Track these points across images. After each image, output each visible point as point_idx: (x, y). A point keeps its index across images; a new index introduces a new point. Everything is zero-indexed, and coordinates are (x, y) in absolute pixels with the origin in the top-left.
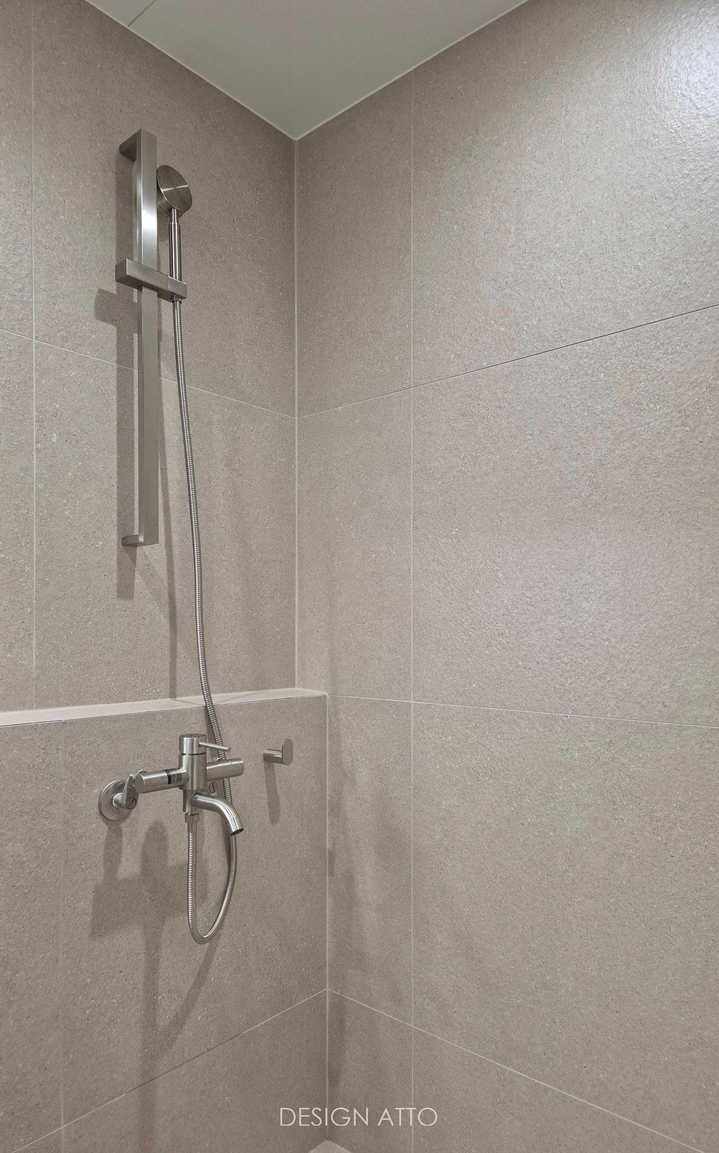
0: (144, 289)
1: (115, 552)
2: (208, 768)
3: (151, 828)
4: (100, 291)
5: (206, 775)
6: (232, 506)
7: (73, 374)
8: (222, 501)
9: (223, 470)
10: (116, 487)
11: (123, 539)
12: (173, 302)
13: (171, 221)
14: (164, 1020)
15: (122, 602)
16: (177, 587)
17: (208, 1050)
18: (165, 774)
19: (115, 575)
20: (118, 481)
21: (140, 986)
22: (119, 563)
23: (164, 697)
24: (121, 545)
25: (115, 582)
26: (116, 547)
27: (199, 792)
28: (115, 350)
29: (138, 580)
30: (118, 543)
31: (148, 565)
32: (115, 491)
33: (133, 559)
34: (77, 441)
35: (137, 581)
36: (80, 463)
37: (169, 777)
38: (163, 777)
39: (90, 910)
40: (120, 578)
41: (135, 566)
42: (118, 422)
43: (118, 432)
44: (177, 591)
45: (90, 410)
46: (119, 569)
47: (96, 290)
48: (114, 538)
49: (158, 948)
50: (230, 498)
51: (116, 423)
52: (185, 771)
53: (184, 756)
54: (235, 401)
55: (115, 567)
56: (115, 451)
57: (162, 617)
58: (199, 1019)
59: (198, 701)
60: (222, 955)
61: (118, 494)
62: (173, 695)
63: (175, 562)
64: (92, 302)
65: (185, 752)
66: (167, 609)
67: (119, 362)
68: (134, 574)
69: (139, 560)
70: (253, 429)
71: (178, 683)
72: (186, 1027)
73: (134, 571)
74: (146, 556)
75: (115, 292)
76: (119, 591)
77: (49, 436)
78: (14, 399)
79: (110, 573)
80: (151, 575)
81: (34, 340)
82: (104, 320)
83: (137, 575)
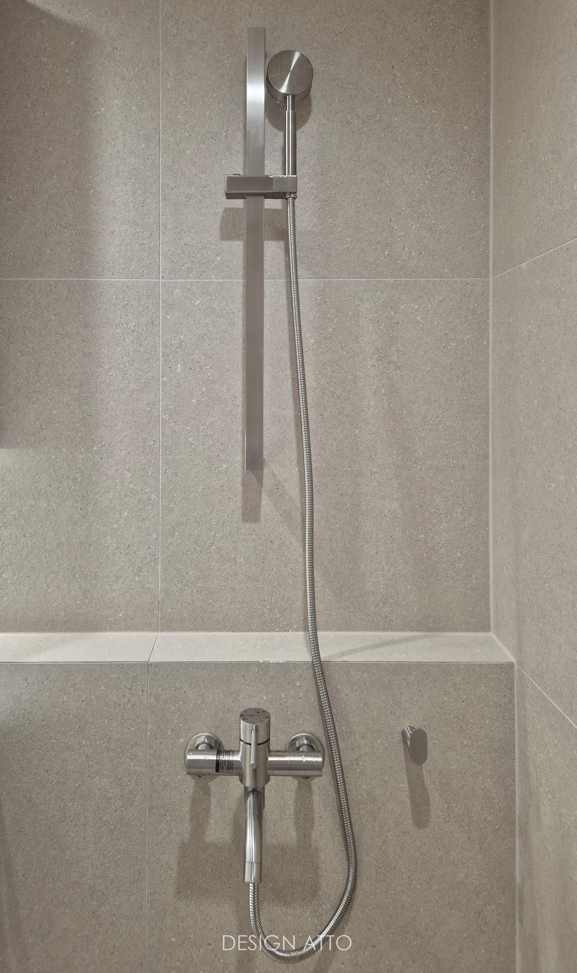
1: (240, 474)
4: (226, 210)
6: (387, 407)
7: (198, 302)
15: (248, 525)
19: (239, 498)
22: (244, 484)
25: (240, 505)
26: (241, 469)
28: (242, 265)
29: (265, 501)
31: (276, 485)
32: (240, 410)
33: (260, 480)
34: (201, 367)
35: (263, 502)
36: (204, 389)
40: (245, 500)
41: (262, 486)
42: (244, 339)
45: (214, 334)
46: (245, 491)
47: (221, 209)
48: (239, 459)
51: (242, 341)
54: (392, 280)
55: (240, 490)
56: (241, 370)
57: (293, 540)
64: (217, 224)
67: (246, 277)
68: (261, 496)
69: (267, 480)
73: (261, 492)
74: (274, 475)
75: (241, 207)
76: (243, 514)
77: (174, 368)
78: (142, 340)
79: (235, 496)
80: (280, 495)
81: (161, 280)
82: (230, 239)
83: (264, 496)
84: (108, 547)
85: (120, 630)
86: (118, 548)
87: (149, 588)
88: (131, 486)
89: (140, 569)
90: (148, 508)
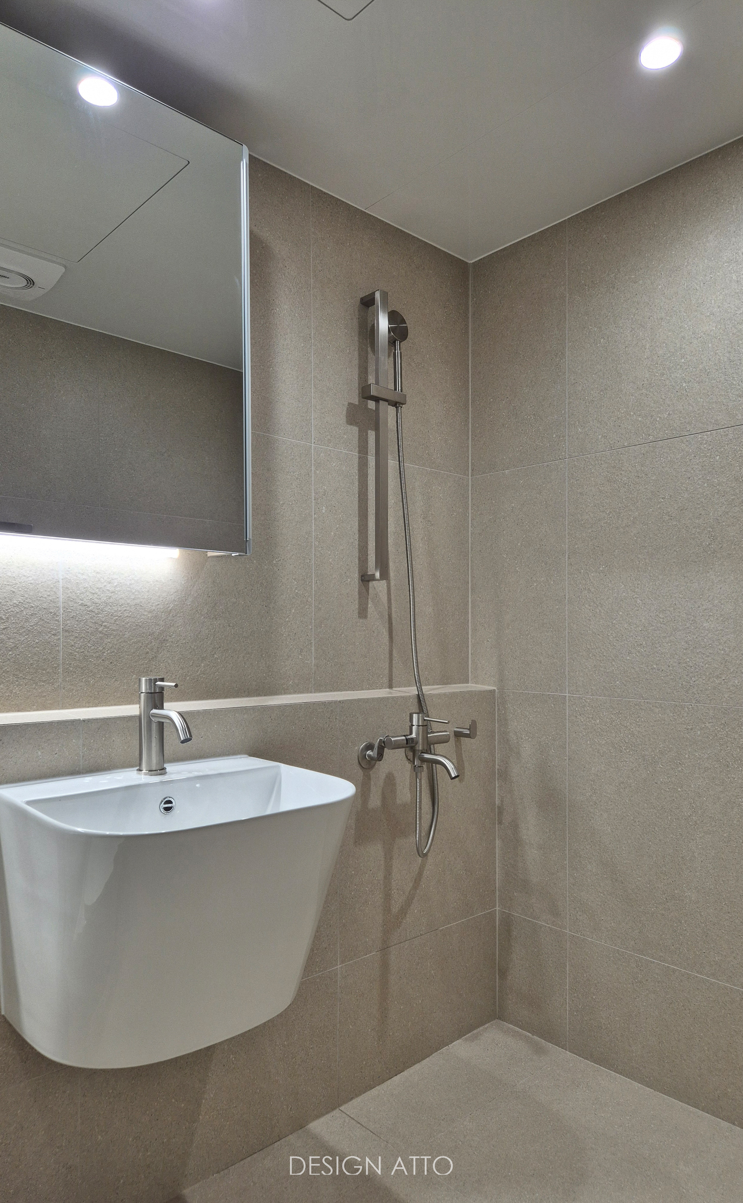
0: (381, 402)
1: (357, 586)
2: (428, 736)
3: (387, 777)
4: (350, 404)
5: (428, 741)
6: (427, 548)
7: (334, 464)
8: (421, 545)
9: (421, 522)
10: (357, 540)
11: (362, 576)
12: (397, 407)
13: (395, 350)
14: (395, 909)
15: (361, 620)
16: (393, 609)
17: (421, 935)
18: (404, 738)
19: (357, 602)
20: (359, 536)
21: (382, 882)
22: (359, 593)
23: (385, 688)
24: (360, 581)
25: (357, 607)
26: (357, 583)
27: (423, 751)
28: (358, 444)
30: (359, 579)
31: (376, 594)
32: (357, 543)
33: (368, 591)
34: (336, 511)
35: (369, 605)
36: (338, 526)
37: (407, 740)
38: (403, 740)
39: (354, 827)
40: (360, 604)
41: (369, 595)
42: (359, 494)
43: (359, 501)
44: (393, 612)
45: (343, 488)
46: (360, 598)
47: (346, 403)
48: (356, 575)
49: (391, 858)
50: (426, 542)
51: (357, 495)
52: (415, 737)
53: (414, 727)
54: (430, 469)
55: (357, 597)
56: (357, 515)
57: (384, 630)
58: (416, 912)
59: (413, 691)
60: (429, 870)
61: (359, 545)
62: (391, 687)
63: (392, 591)
64: (345, 412)
65: (414, 724)
66: (387, 625)
67: (359, 452)
68: (368, 601)
69: (371, 591)
70: (441, 489)
71: (394, 678)
72: (408, 916)
73: (368, 599)
74: (374, 588)
75: (357, 403)
76: (359, 613)
77: (321, 508)
78: (303, 486)
79: (354, 601)
80: (377, 602)
81: (313, 445)
82: (351, 424)
83: (370, 602)
84: (283, 635)
85: (290, 693)
86: (289, 635)
87: (307, 663)
88: (297, 591)
89: (301, 650)
90: (306, 607)
